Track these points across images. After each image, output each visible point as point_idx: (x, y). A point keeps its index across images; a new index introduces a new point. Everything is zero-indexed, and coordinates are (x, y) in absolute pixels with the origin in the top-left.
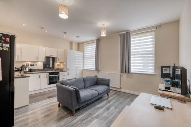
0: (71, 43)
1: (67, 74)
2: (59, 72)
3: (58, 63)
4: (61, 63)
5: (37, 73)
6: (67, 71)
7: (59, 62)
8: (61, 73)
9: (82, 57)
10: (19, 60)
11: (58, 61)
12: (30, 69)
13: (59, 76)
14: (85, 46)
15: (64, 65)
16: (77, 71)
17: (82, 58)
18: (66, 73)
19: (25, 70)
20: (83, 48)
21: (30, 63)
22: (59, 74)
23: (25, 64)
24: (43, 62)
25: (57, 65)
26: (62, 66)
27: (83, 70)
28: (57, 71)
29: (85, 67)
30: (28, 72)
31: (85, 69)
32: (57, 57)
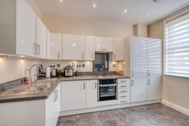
0: (135, 27)
1: (130, 83)
2: (116, 79)
3: (114, 63)
4: (118, 62)
5: (81, 80)
6: (130, 78)
7: (116, 60)
8: (119, 81)
9: (160, 49)
10: (60, 59)
11: (114, 60)
12: (75, 71)
13: (115, 86)
14: (167, 25)
15: (123, 65)
16: (149, 78)
17: (160, 53)
18: (128, 80)
19: (68, 74)
20: (163, 32)
21: (76, 63)
22: (115, 83)
23: (70, 64)
24: (93, 61)
25: (113, 66)
26: (120, 68)
27: (162, 76)
28: (114, 77)
29: (167, 71)
30: (72, 76)
31: (167, 74)
32: (112, 53)
